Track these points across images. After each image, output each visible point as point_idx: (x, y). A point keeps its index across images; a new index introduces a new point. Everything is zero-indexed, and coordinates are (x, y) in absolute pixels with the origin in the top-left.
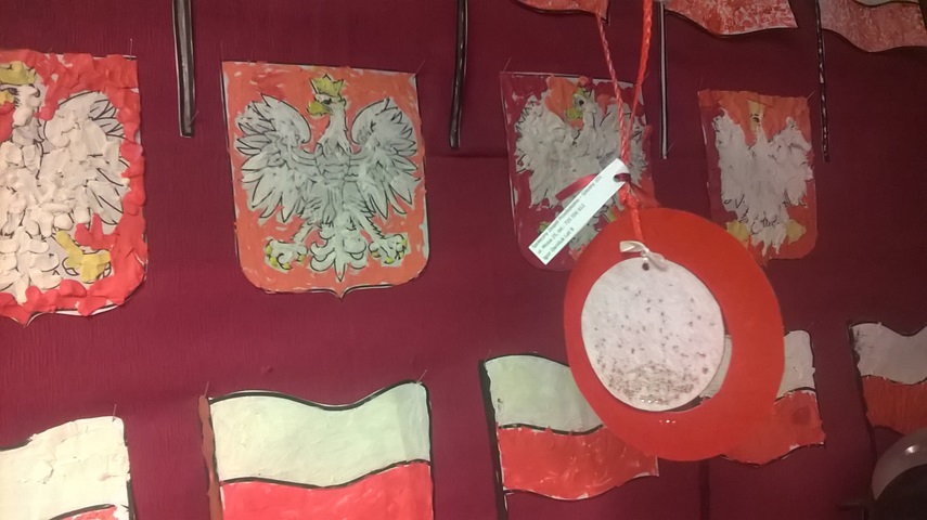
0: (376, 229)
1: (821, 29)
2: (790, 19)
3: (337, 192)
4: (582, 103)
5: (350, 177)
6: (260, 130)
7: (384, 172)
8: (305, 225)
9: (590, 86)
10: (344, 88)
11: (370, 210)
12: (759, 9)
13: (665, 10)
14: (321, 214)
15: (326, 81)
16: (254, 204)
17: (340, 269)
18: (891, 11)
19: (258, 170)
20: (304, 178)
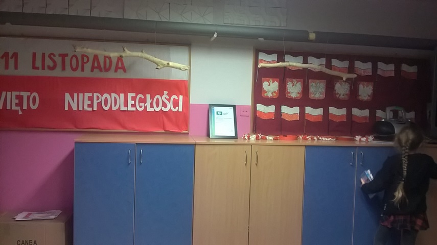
0: (320, 94)
1: (377, 74)
2: (371, 74)
3: (317, 91)
4: (343, 83)
5: (319, 89)
6: (312, 85)
8: (314, 93)
12: (367, 72)
15: (318, 81)
17: (317, 97)
19: (311, 89)
20: (315, 89)
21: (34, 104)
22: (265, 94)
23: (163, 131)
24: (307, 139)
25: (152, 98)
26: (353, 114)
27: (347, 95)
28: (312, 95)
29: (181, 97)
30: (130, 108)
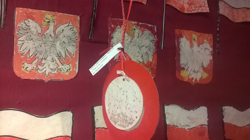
0: (61, 62)
1: (219, 14)
2: (207, 10)
3: (49, 49)
4: (135, 29)
5: (53, 45)
6: (25, 29)
7: (65, 45)
8: (37, 59)
9: (138, 25)
10: (55, 18)
11: (59, 56)
12: (198, 6)
13: (166, 4)
14: (42, 56)
15: (49, 16)
16: (20, 51)
17: (47, 73)
18: (243, 11)
19: (23, 41)
20: (38, 44)
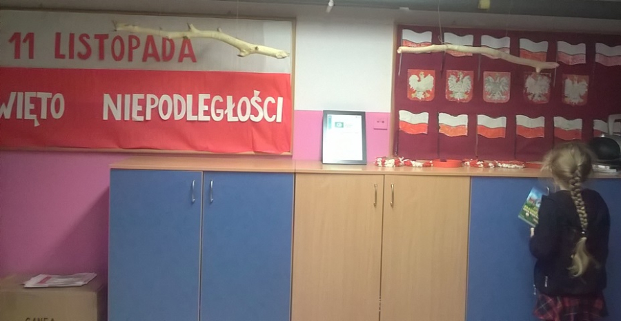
0: (502, 94)
2: (585, 62)
3: (497, 89)
6: (488, 80)
7: (504, 87)
8: (492, 93)
9: (540, 74)
10: (500, 75)
11: (501, 92)
12: (578, 60)
13: (558, 61)
15: (497, 74)
16: (486, 91)
17: (496, 100)
19: (487, 86)
20: (493, 87)
21: (57, 111)
22: (413, 95)
23: (252, 153)
24: (477, 166)
25: (235, 101)
26: (555, 126)
27: (545, 95)
28: (489, 97)
29: (280, 100)
30: (202, 117)
